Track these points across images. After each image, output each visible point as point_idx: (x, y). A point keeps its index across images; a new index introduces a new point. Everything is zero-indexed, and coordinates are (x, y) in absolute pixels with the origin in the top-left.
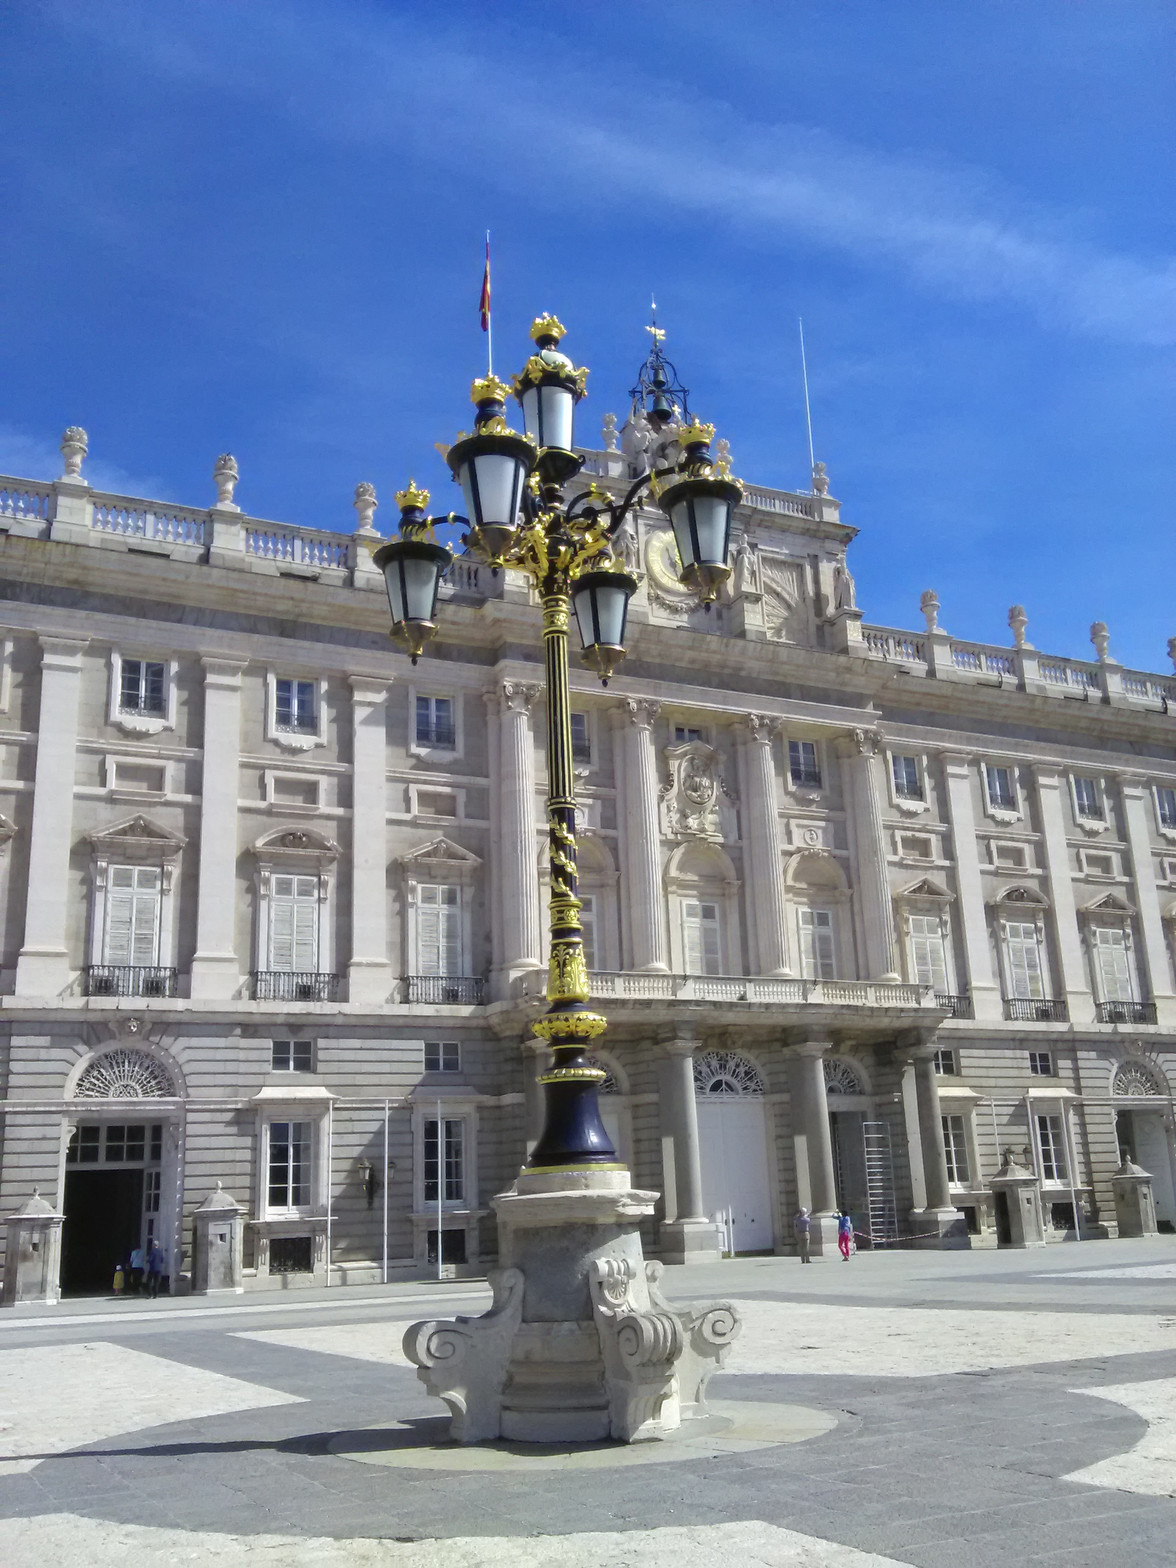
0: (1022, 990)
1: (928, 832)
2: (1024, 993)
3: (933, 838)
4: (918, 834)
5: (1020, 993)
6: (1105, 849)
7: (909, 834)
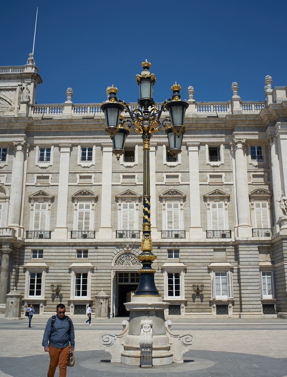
0: (81, 227)
1: (50, 173)
2: (82, 228)
3: (51, 176)
4: (44, 175)
5: (79, 229)
6: (134, 172)
7: (40, 175)
